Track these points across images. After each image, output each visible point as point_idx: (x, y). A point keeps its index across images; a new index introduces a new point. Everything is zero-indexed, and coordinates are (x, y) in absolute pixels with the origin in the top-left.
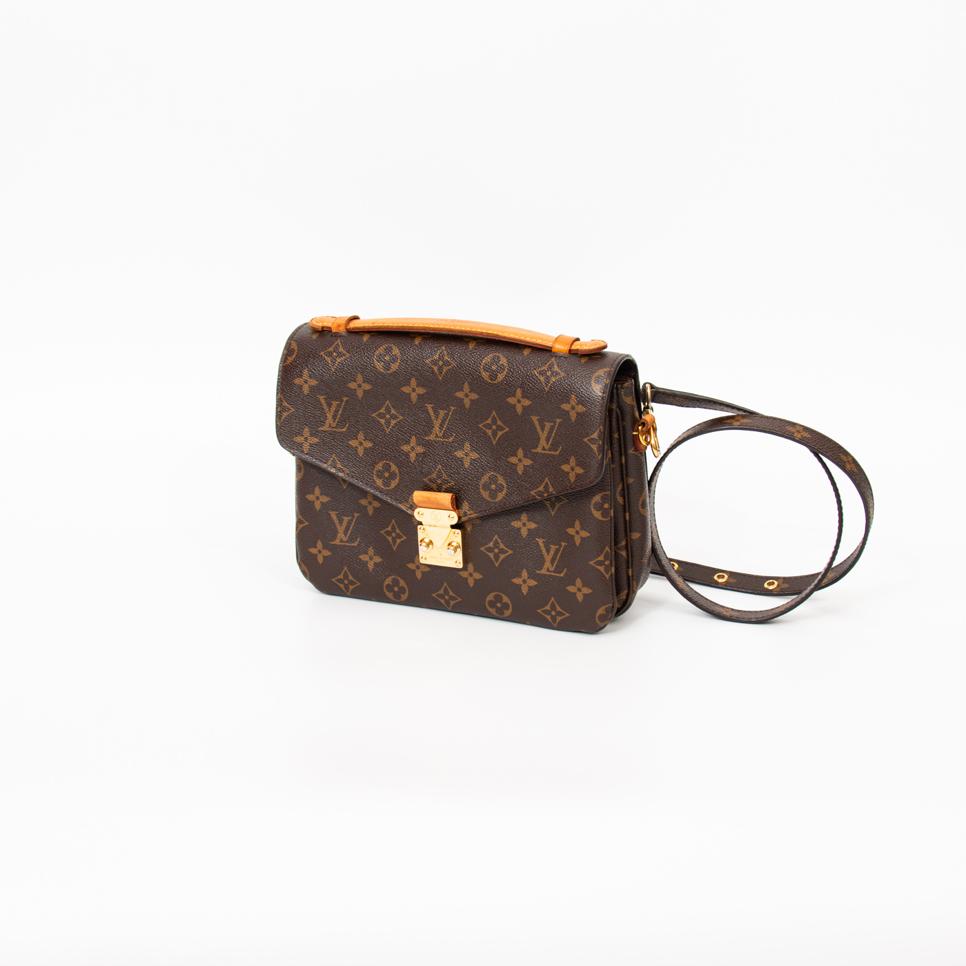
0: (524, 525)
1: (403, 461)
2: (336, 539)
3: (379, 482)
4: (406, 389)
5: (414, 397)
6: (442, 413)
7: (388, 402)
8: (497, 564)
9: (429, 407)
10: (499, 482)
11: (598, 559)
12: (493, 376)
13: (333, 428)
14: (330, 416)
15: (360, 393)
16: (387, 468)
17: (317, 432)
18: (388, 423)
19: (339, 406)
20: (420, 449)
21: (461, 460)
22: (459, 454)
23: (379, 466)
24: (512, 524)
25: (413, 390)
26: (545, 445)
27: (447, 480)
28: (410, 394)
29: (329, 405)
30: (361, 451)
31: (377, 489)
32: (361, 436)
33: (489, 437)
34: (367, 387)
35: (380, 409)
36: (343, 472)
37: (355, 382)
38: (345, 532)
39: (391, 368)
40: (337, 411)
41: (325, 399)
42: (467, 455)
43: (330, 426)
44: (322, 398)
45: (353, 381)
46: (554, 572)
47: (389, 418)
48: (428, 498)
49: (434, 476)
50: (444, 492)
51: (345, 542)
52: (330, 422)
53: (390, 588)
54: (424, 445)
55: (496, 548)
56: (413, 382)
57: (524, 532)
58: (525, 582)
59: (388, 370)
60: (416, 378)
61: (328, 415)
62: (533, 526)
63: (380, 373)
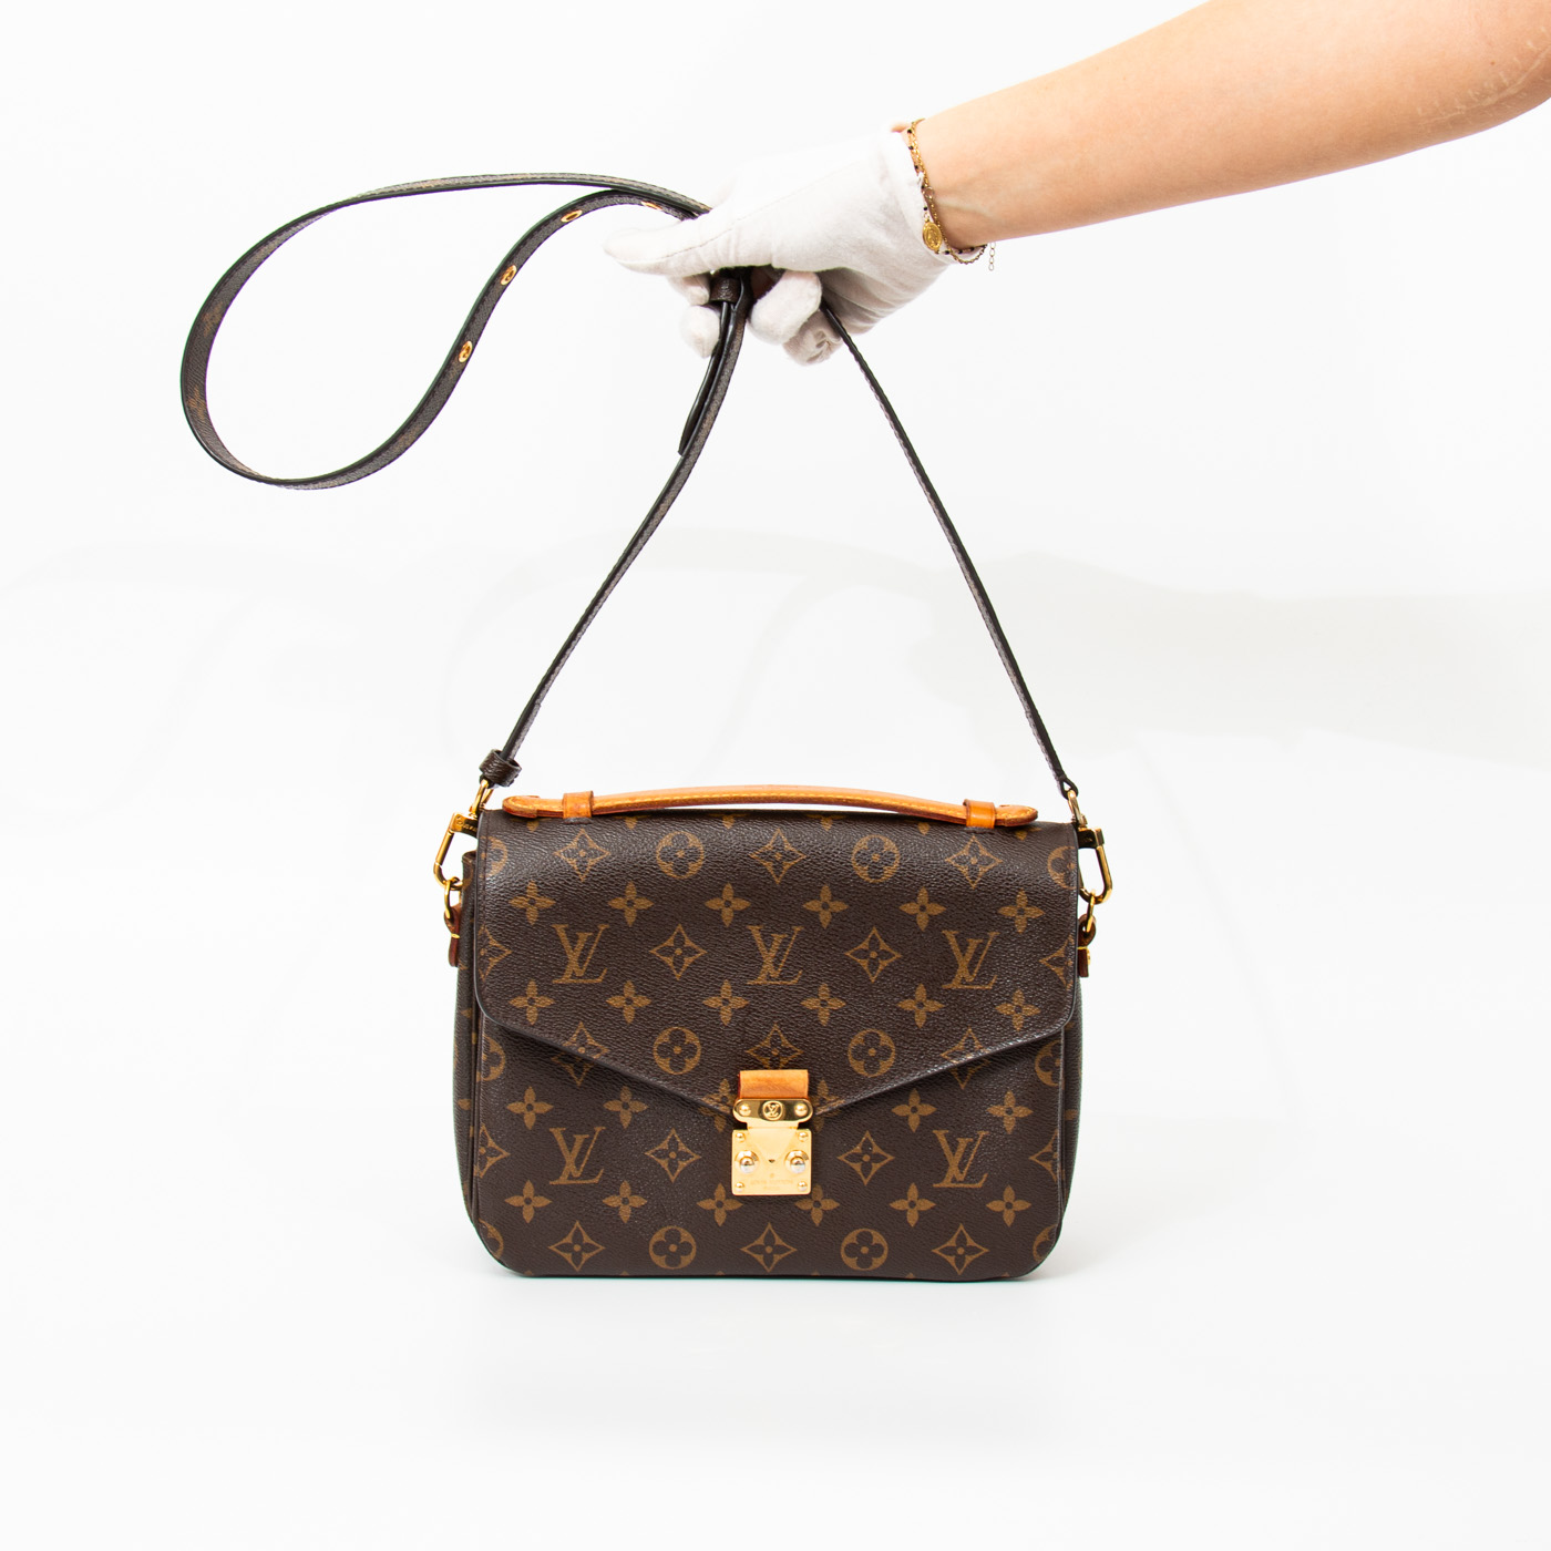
0: (914, 1110)
1: (707, 1023)
2: (560, 1174)
3: (664, 1064)
4: (714, 904)
5: (727, 915)
6: (778, 938)
7: (680, 927)
8: (866, 1181)
9: (755, 931)
10: (882, 1043)
11: (1044, 1151)
12: (875, 870)
13: (580, 978)
14: (573, 957)
15: (630, 916)
16: (678, 1038)
17: (551, 987)
18: (678, 962)
19: (591, 940)
20: (740, 1002)
21: (814, 1013)
22: (810, 1003)
23: (663, 1037)
24: (894, 1110)
25: (728, 905)
26: (967, 975)
27: (790, 1049)
28: (720, 911)
29: (573, 940)
30: (629, 1015)
31: (661, 1074)
32: (629, 989)
33: (864, 972)
34: (644, 904)
35: (665, 940)
36: (599, 1051)
37: (623, 896)
38: (578, 1163)
39: (688, 870)
40: (586, 949)
41: (565, 929)
42: (823, 1005)
43: (573, 976)
44: (560, 929)
45: (620, 896)
46: (965, 1181)
47: (681, 953)
48: (768, 1081)
49: (766, 1043)
50: (783, 1068)
51: (577, 1178)
52: (573, 970)
53: (661, 1248)
54: (745, 995)
55: (867, 1156)
56: (728, 891)
57: (914, 1122)
58: (913, 1206)
59: (684, 873)
60: (733, 885)
61: (570, 956)
62: (928, 1110)
63: (668, 879)
